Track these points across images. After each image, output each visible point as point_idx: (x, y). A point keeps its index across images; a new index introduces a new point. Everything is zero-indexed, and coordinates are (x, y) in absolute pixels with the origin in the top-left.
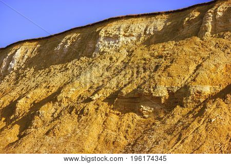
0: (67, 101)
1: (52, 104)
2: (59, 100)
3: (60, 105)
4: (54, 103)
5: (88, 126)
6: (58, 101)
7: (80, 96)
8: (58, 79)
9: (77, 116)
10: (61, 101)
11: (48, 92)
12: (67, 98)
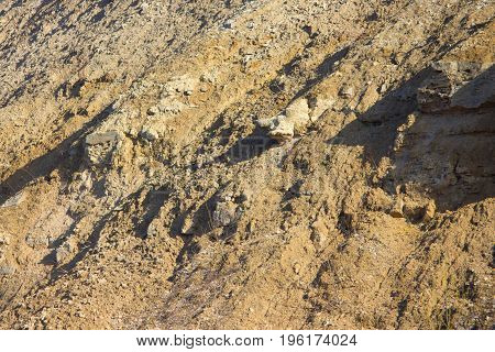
0: (140, 159)
1: (56, 185)
2: (95, 155)
3: (99, 189)
4: (67, 178)
5: (217, 303)
6: (88, 166)
7: (220, 121)
8: (141, 33)
9: (177, 244)
10: (107, 163)
11: (68, 115)
12: (141, 138)
